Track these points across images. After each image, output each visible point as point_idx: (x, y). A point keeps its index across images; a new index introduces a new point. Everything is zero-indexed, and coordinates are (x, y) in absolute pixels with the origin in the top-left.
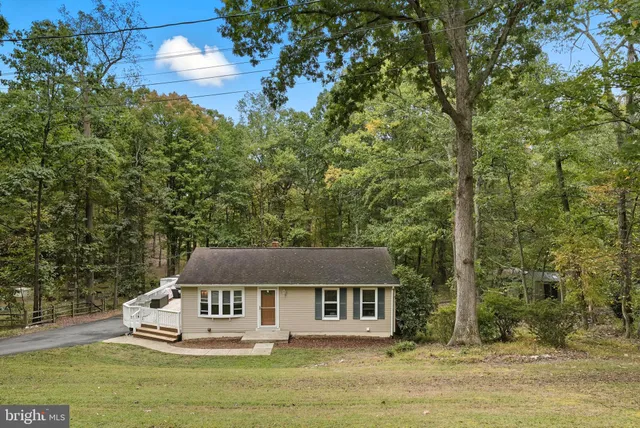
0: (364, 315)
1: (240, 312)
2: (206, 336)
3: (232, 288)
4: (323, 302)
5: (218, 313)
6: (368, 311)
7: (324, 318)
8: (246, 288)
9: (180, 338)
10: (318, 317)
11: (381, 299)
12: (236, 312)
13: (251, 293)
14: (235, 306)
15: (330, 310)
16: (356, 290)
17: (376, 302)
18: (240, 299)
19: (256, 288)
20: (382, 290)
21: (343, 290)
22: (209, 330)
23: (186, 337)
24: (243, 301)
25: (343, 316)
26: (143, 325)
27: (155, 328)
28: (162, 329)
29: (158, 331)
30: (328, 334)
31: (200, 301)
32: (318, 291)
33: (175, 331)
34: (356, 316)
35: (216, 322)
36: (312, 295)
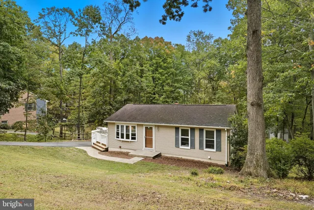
0: (206, 147)
1: (135, 139)
2: (118, 150)
3: (131, 124)
4: (180, 137)
5: (123, 138)
6: (210, 145)
7: (181, 147)
8: (138, 125)
9: (107, 150)
10: (177, 146)
11: (219, 137)
12: (132, 138)
13: (140, 128)
14: (132, 135)
15: (185, 142)
16: (201, 130)
17: (215, 139)
18: (135, 131)
19: (142, 125)
20: (219, 131)
21: (193, 129)
22: (120, 147)
23: (110, 149)
24: (136, 133)
25: (193, 147)
26: (97, 142)
27: (100, 143)
28: (103, 144)
29: (100, 145)
30: (184, 157)
31: (116, 131)
32: (177, 129)
33: (105, 145)
34: (201, 147)
35: (123, 143)
36: (173, 131)
